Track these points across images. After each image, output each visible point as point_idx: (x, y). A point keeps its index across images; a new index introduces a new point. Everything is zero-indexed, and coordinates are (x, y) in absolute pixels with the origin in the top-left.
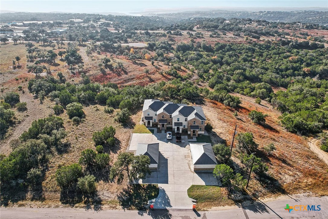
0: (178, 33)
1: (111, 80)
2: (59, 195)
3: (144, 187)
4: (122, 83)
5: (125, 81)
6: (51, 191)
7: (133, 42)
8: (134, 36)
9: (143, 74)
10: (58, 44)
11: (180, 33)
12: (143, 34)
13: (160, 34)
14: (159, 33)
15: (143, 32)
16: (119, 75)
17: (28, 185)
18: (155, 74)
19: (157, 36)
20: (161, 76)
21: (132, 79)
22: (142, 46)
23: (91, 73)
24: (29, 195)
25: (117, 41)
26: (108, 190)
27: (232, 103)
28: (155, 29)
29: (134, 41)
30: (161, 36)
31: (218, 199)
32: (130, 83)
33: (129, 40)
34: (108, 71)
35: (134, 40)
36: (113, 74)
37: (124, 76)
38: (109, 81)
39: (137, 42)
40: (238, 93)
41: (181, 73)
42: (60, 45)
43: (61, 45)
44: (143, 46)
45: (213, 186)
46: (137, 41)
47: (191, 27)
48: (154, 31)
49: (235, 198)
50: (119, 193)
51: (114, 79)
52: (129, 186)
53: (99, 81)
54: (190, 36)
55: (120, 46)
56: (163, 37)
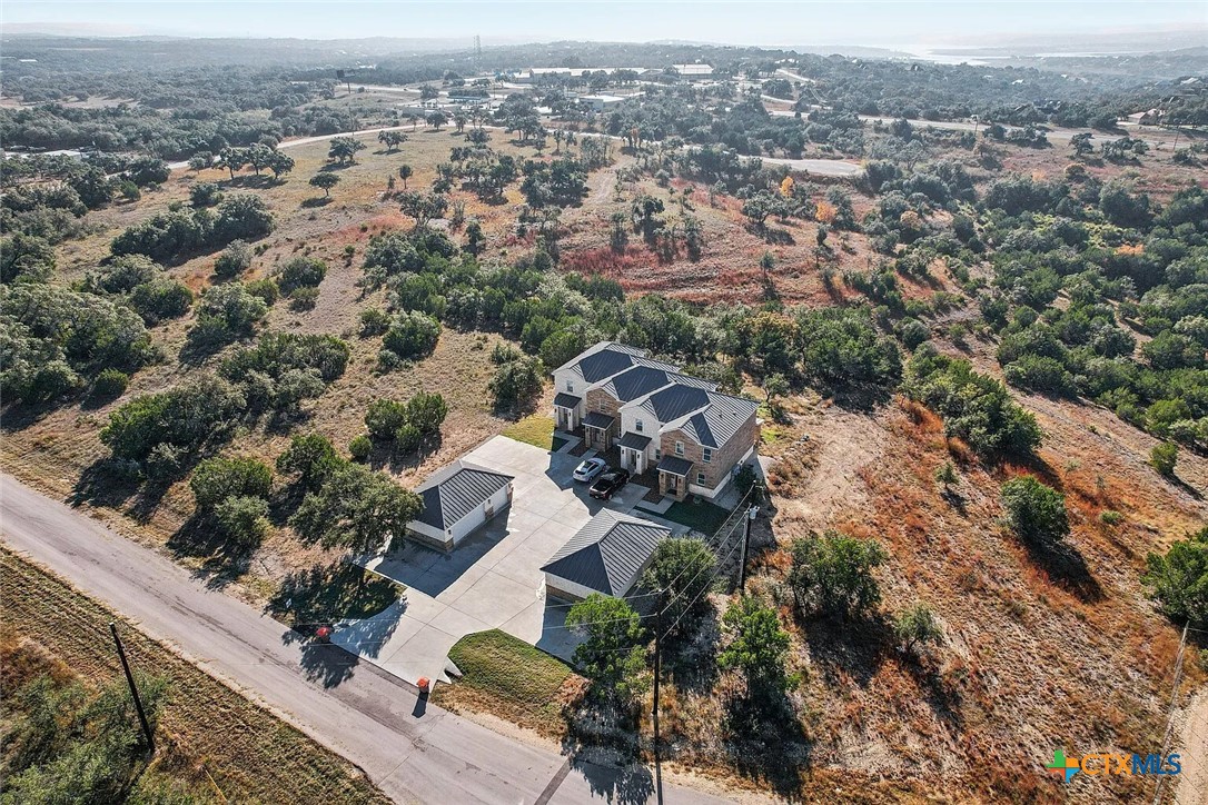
0: (1033, 136)
1: (630, 272)
2: (181, 524)
3: (367, 580)
4: (660, 287)
5: (673, 281)
6: (174, 510)
7: (822, 157)
8: (842, 135)
9: (752, 271)
10: (558, 142)
11: (1039, 137)
12: (886, 131)
13: (953, 137)
14: (953, 132)
15: (888, 121)
16: (666, 259)
17: (142, 480)
18: (802, 277)
19: (938, 142)
20: (821, 285)
21: (702, 279)
22: (841, 174)
23: (577, 239)
24: (129, 503)
25: (762, 147)
26: (282, 554)
27: (982, 431)
28: (946, 116)
29: (827, 154)
30: (954, 143)
31: (529, 701)
32: (683, 292)
33: (811, 148)
34: (636, 240)
35: (830, 150)
36: (646, 253)
37: (682, 267)
38: (620, 275)
39: (834, 159)
40: (1113, 408)
41: (915, 287)
42: (563, 143)
43: (567, 144)
44: (846, 174)
45: (555, 657)
46: (837, 153)
47: (1108, 116)
48: (934, 124)
49: (584, 722)
50: (296, 572)
51: (639, 272)
52: (338, 564)
53: (589, 268)
54: (1080, 151)
55: (757, 166)
56: (962, 150)
